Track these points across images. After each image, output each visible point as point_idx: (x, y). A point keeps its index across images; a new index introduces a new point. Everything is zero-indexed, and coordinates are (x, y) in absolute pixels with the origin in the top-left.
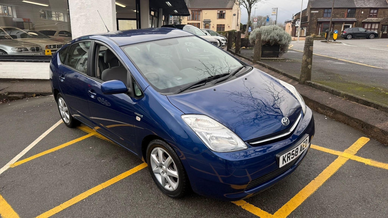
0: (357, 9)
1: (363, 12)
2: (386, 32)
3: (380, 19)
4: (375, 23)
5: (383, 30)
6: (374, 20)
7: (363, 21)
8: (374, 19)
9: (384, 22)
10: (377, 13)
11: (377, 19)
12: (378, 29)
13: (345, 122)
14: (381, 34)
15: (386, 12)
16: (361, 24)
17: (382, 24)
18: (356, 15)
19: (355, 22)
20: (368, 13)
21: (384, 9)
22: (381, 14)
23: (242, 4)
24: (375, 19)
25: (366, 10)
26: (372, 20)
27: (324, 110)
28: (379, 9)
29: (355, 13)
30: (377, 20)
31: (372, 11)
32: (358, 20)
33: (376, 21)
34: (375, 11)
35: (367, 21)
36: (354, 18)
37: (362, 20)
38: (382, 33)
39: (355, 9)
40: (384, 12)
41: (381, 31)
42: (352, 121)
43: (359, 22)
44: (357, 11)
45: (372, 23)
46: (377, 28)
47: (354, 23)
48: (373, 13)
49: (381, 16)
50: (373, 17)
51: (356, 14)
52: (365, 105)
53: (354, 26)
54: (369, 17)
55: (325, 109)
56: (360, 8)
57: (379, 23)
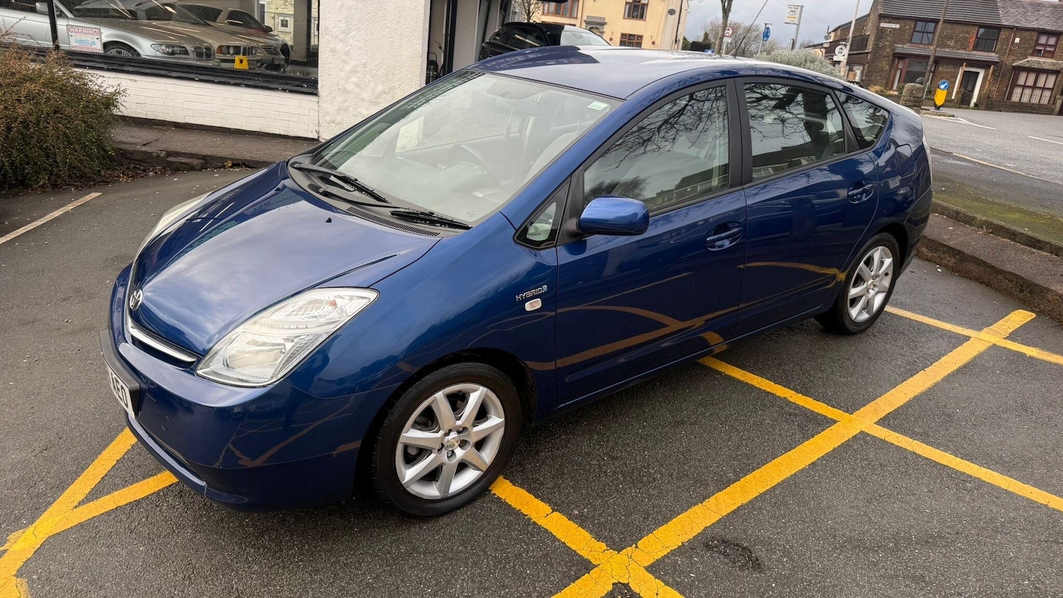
0: (1002, 30)
1: (1017, 40)
3: (1060, 64)
4: (1048, 72)
6: (1044, 63)
7: (1014, 64)
8: (1046, 62)
10: (1055, 46)
11: (1053, 61)
12: (1052, 89)
14: (1059, 103)
16: (1011, 71)
18: (999, 47)
19: (995, 63)
20: (1033, 43)
24: (1049, 60)
25: (1027, 34)
26: (1039, 63)
27: (935, 253)
28: (1062, 36)
29: (997, 40)
30: (1053, 64)
31: (1043, 40)
32: (1003, 61)
33: (1050, 68)
34: (1052, 41)
35: (1027, 65)
36: (994, 54)
37: (1014, 61)
39: (999, 28)
41: (1061, 95)
43: (1006, 64)
44: (1003, 35)
45: (1039, 71)
46: (1051, 86)
47: (992, 66)
48: (1045, 45)
50: (1043, 57)
51: (999, 43)
53: (990, 74)
54: (1032, 55)
55: (936, 251)
56: (1011, 28)
57: (1057, 73)
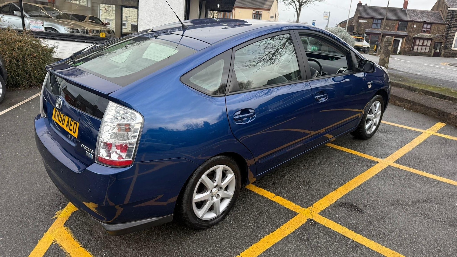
0: (409, 22)
1: (415, 26)
2: (439, 51)
3: (433, 36)
4: (428, 39)
5: (435, 48)
6: (426, 35)
7: (414, 36)
8: (427, 35)
9: (437, 39)
10: (430, 28)
11: (430, 35)
12: (430, 46)
13: (422, 112)
14: (433, 52)
15: (441, 28)
16: (413, 39)
17: (434, 40)
19: (406, 36)
20: (421, 27)
21: (438, 25)
22: (435, 30)
23: (291, 5)
24: (428, 35)
25: (419, 24)
26: (424, 36)
27: (402, 102)
28: (433, 24)
29: (407, 26)
30: (430, 36)
31: (425, 26)
32: (409, 35)
33: (429, 37)
34: (429, 26)
35: (419, 37)
36: (405, 32)
37: (414, 35)
38: (435, 51)
39: (407, 21)
40: (438, 28)
41: (434, 48)
42: (430, 110)
43: (411, 37)
44: (409, 24)
45: (424, 39)
47: (405, 37)
48: (426, 28)
49: (434, 32)
50: (425, 33)
51: (408, 28)
52: (440, 98)
53: (404, 41)
54: (421, 32)
56: (412, 21)
57: (431, 39)
